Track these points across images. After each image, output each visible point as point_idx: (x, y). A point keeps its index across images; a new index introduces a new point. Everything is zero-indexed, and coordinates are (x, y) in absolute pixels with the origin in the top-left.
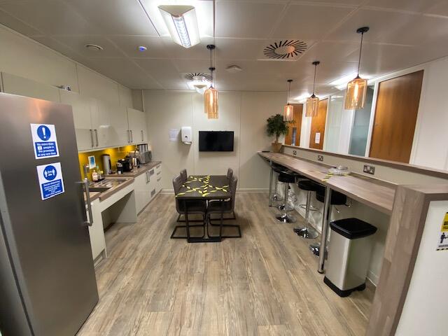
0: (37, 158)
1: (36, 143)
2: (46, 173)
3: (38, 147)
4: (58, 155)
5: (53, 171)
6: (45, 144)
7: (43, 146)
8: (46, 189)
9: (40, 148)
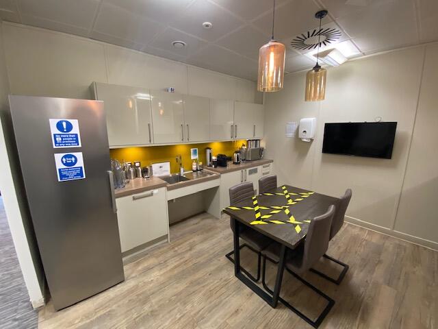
0: (54, 147)
1: (55, 135)
2: (64, 160)
3: (57, 139)
4: (80, 146)
5: (73, 159)
6: (65, 136)
7: (62, 138)
8: (64, 173)
9: (59, 139)
